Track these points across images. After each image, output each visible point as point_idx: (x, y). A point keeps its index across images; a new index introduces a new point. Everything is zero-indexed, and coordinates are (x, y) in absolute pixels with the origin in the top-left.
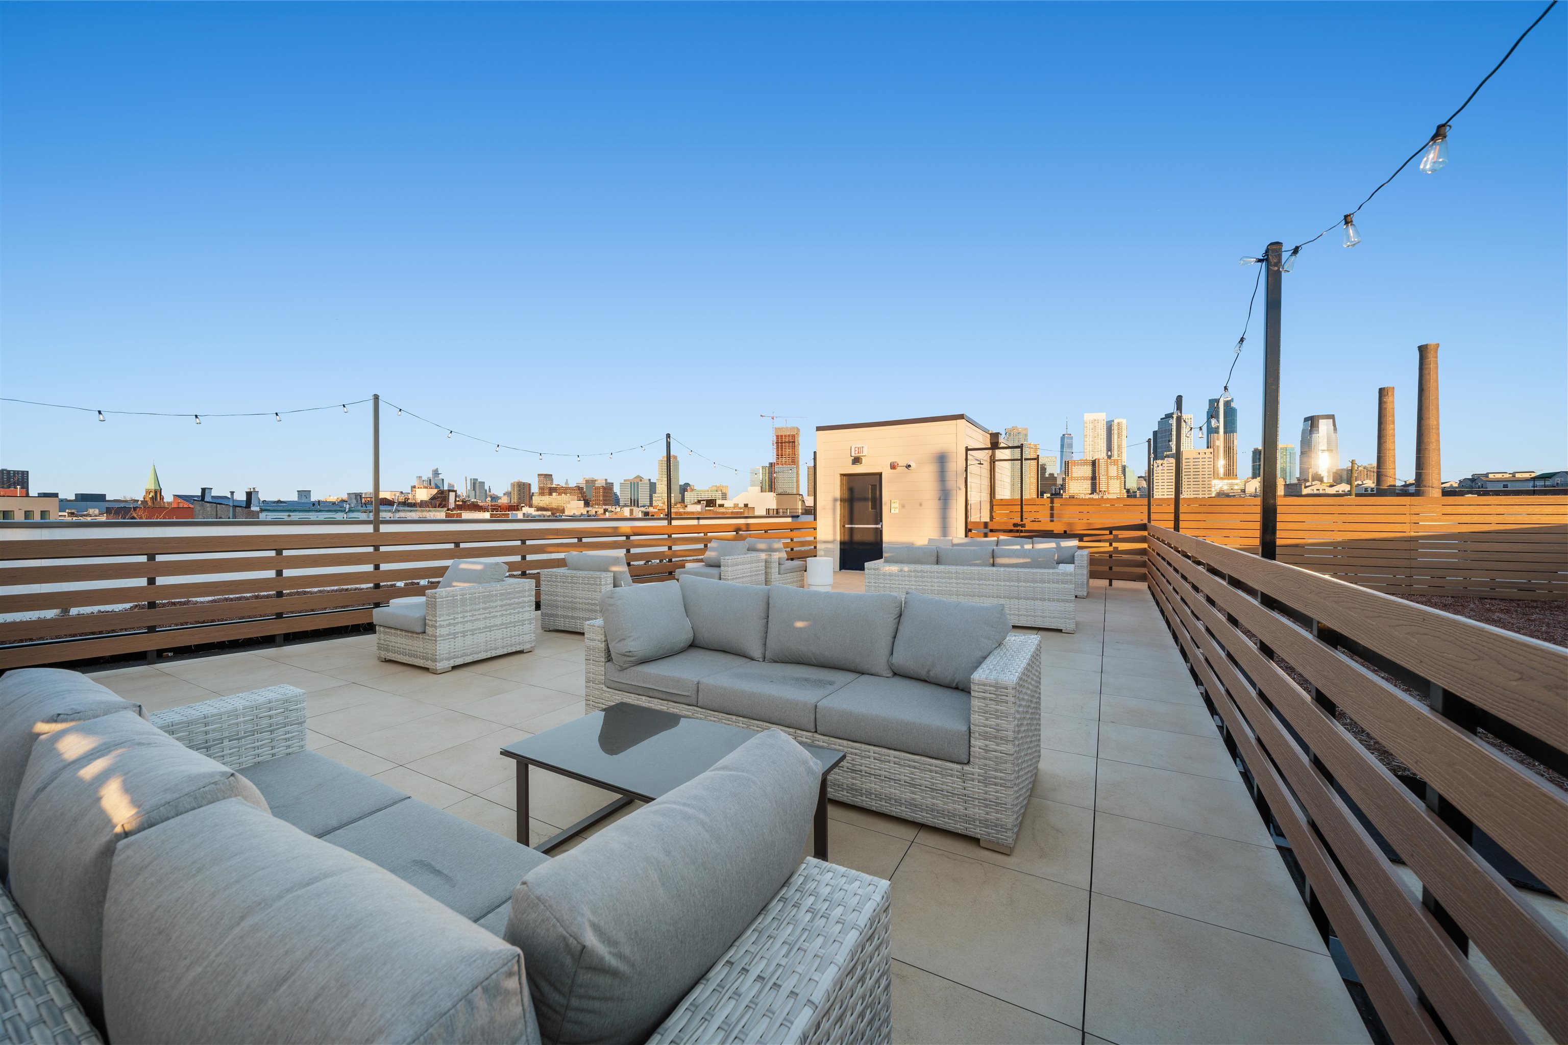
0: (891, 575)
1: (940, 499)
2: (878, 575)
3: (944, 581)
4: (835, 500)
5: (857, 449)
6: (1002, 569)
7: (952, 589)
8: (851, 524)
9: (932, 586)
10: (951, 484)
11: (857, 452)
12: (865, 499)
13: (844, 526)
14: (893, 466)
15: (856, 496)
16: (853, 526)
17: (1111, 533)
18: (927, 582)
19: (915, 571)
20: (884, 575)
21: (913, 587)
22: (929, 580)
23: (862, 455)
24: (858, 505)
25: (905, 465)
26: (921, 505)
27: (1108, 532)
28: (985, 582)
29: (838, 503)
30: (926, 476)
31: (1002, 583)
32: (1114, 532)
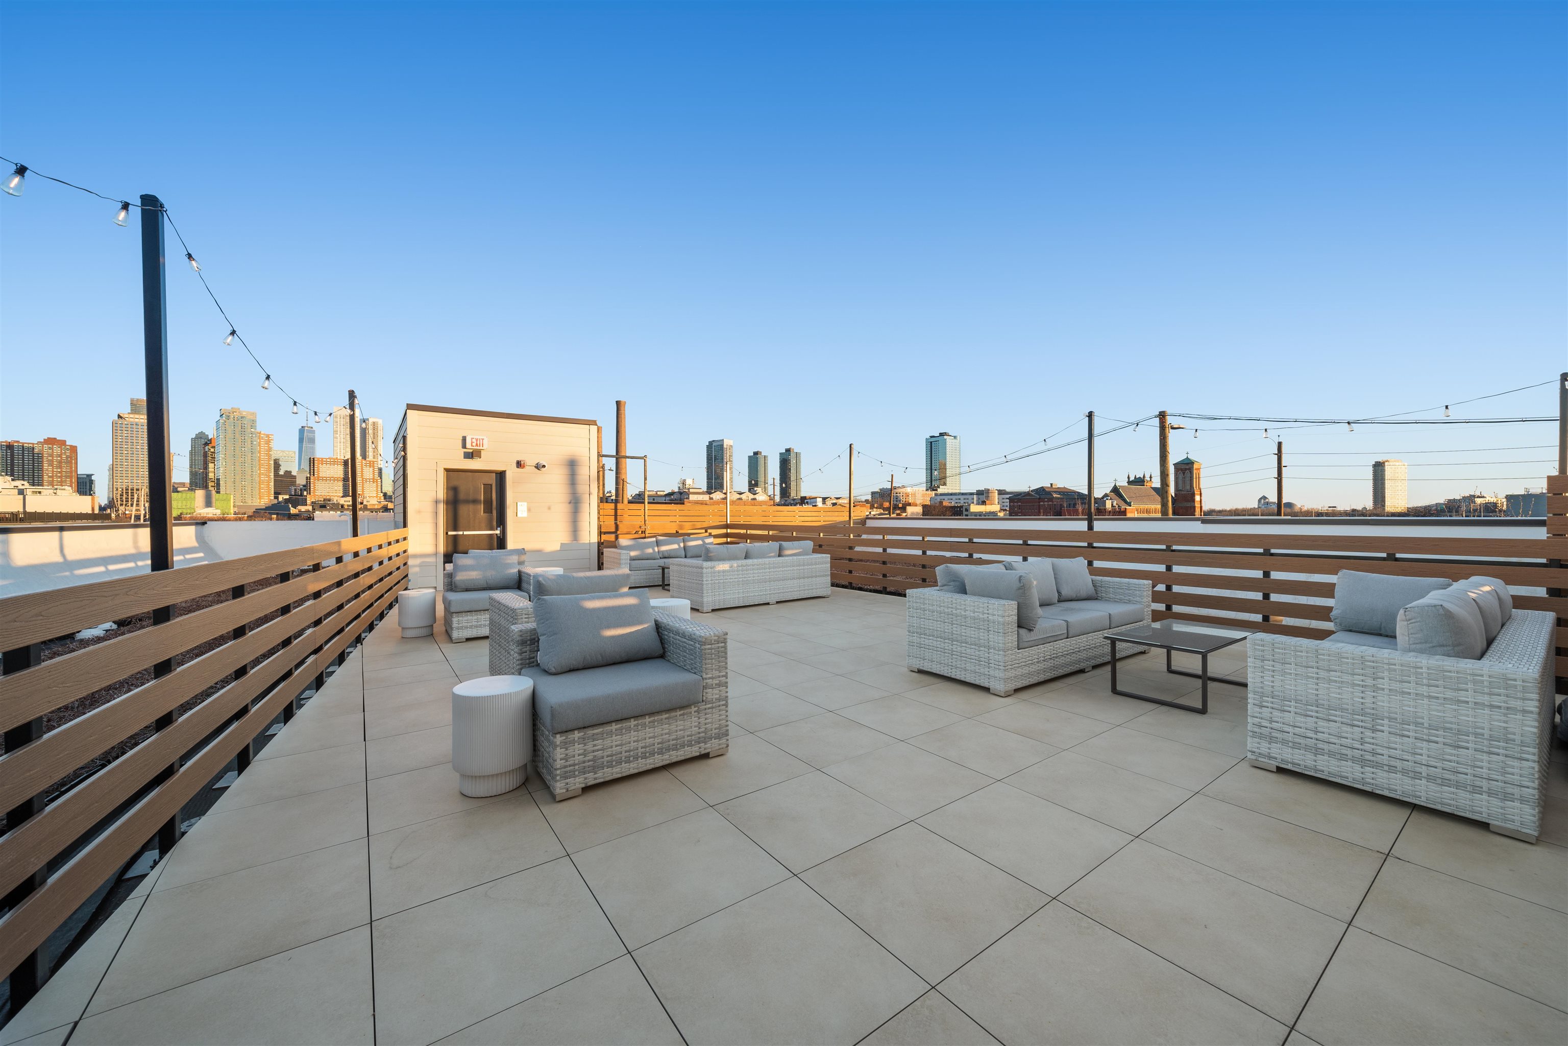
0: (724, 571)
1: (570, 503)
2: (714, 573)
3: (761, 571)
4: (437, 502)
5: (474, 440)
6: (787, 558)
7: (767, 577)
8: (455, 529)
9: (753, 577)
10: (582, 488)
11: (474, 444)
12: (475, 501)
13: (447, 533)
14: (519, 464)
15: (462, 496)
16: (461, 533)
17: (706, 531)
18: (751, 574)
19: (742, 566)
20: (719, 572)
21: (741, 579)
22: (752, 572)
23: (481, 448)
24: (464, 510)
25: (534, 465)
26: (549, 508)
27: (704, 531)
28: (786, 569)
29: (441, 507)
30: (556, 479)
31: (795, 568)
32: (709, 531)
